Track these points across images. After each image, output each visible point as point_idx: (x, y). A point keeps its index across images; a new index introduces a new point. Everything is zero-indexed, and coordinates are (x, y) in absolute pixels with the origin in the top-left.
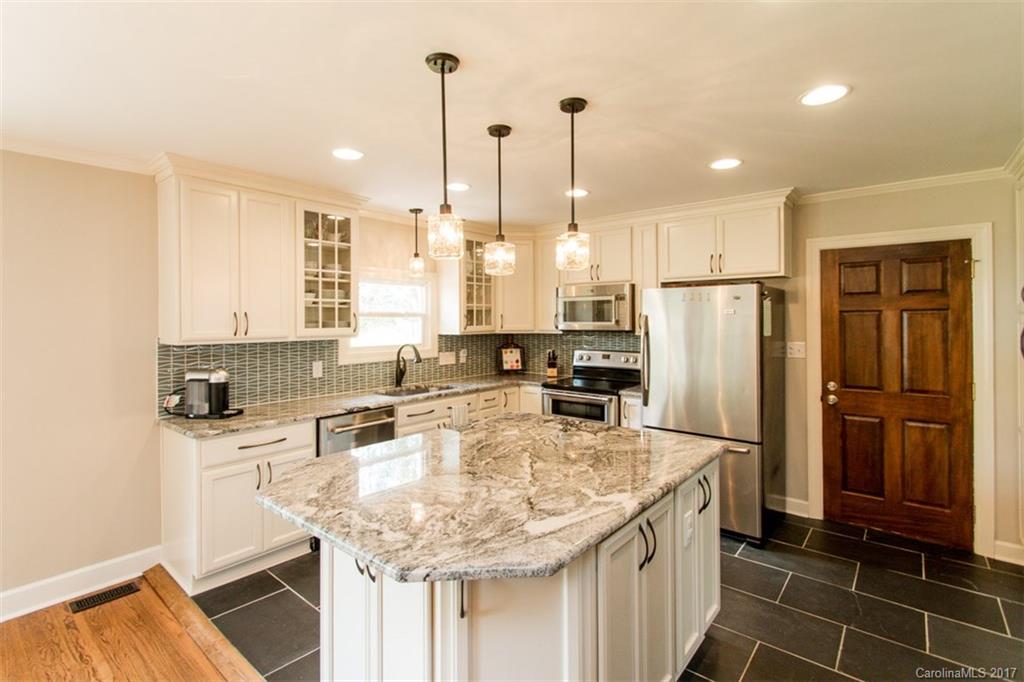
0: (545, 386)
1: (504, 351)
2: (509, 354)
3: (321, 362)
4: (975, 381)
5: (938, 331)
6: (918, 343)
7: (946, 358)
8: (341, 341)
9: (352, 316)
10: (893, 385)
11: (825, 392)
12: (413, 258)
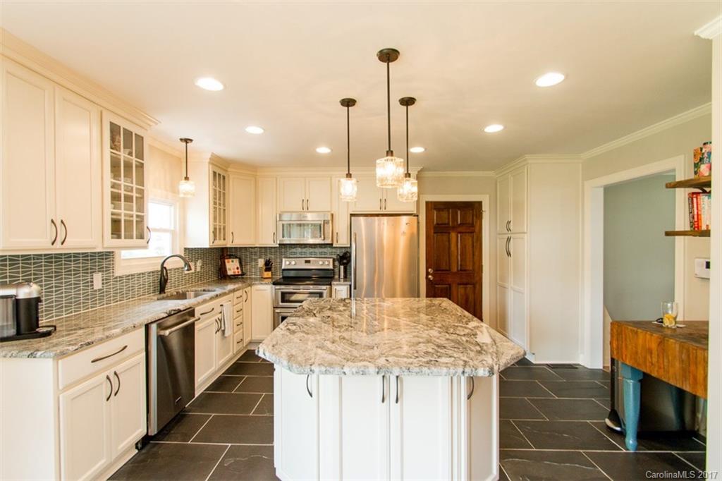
0: (275, 284)
1: (226, 261)
2: (231, 263)
3: (100, 274)
4: (483, 264)
5: (471, 243)
6: (464, 247)
7: (473, 255)
8: (117, 251)
9: (145, 228)
10: (454, 269)
11: (428, 273)
12: (184, 181)
